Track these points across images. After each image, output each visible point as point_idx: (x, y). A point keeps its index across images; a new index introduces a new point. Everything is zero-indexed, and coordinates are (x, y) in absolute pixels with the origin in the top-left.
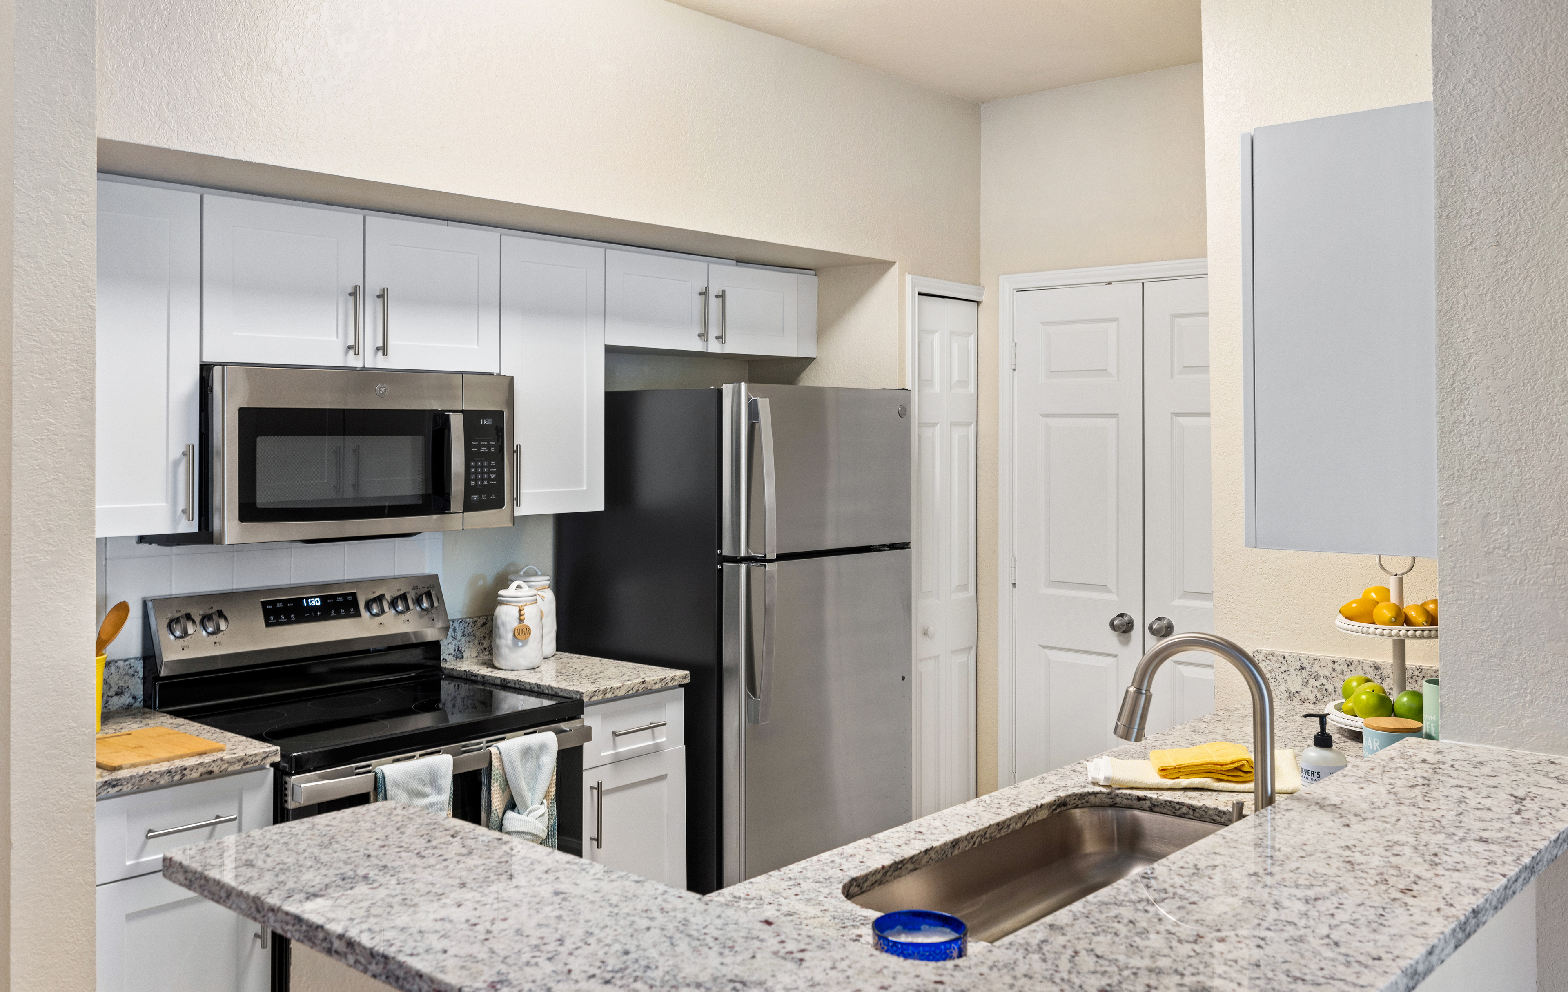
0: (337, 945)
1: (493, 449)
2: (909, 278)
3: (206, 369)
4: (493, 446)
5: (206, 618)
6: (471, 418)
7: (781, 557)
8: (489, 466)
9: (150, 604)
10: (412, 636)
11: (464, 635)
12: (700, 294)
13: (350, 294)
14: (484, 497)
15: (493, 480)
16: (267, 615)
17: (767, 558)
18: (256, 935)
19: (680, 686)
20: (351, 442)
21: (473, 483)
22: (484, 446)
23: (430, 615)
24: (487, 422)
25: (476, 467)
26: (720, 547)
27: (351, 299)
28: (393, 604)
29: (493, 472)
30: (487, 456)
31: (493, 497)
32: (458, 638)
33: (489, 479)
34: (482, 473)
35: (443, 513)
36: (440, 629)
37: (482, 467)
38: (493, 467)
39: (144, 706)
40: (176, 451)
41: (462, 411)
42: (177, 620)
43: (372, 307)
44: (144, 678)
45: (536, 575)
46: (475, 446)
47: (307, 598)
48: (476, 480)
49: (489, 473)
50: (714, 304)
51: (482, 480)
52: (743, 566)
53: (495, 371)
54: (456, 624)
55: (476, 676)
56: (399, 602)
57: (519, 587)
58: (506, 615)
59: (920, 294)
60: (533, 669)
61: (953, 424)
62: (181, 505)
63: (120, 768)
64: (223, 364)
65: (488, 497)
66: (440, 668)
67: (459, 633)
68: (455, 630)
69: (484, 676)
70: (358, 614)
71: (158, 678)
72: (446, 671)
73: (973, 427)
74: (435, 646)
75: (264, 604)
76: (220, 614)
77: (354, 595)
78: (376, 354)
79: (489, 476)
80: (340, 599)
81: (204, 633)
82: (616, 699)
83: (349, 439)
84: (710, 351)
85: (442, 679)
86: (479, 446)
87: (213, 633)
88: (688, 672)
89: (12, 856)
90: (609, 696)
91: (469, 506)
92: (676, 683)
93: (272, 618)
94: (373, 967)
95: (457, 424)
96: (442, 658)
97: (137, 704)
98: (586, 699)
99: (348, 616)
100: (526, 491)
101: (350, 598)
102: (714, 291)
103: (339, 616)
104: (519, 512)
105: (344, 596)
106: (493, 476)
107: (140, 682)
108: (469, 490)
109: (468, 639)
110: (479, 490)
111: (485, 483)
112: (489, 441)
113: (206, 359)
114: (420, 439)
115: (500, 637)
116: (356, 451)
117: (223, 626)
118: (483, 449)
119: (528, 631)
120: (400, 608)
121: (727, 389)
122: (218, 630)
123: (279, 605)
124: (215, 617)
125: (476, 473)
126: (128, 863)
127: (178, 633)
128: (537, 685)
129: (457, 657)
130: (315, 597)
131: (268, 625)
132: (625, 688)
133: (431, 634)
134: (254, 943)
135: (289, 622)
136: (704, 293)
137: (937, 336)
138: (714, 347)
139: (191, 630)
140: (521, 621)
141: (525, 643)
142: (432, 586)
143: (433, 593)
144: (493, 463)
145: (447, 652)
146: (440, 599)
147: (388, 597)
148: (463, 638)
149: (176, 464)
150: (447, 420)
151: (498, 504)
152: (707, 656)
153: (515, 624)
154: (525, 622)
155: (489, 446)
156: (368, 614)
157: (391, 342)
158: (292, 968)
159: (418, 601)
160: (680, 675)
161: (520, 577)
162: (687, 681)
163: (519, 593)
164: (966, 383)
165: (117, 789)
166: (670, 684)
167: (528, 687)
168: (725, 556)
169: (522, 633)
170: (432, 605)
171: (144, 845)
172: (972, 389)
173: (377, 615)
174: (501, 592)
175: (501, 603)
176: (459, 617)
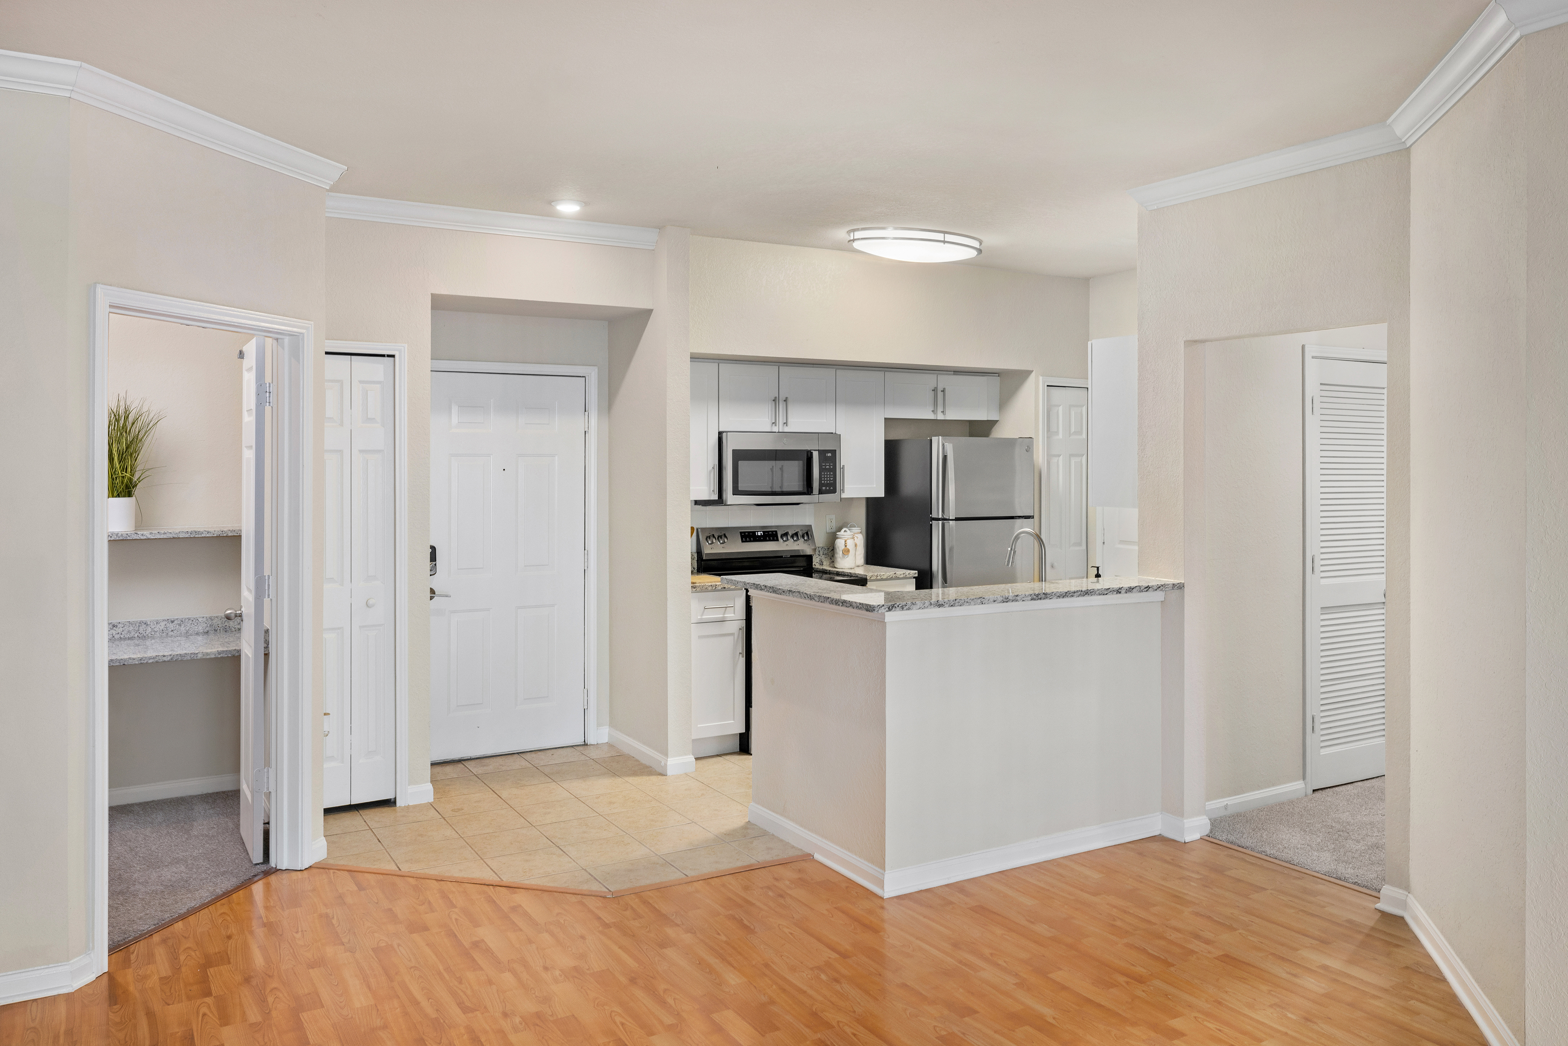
0: (763, 587)
1: (832, 467)
2: (1041, 378)
3: (720, 433)
4: (832, 465)
5: (720, 537)
6: (822, 453)
7: (957, 519)
8: (830, 475)
9: (699, 530)
10: (801, 552)
11: (824, 554)
12: (933, 390)
13: (773, 400)
14: (828, 488)
15: (831, 481)
16: (742, 537)
17: (951, 518)
18: (740, 653)
19: (914, 578)
20: (780, 463)
21: (823, 482)
22: (827, 465)
23: (808, 543)
24: (829, 455)
25: (824, 475)
26: (931, 514)
27: (774, 402)
28: (792, 537)
29: (832, 477)
30: (829, 470)
31: (832, 488)
32: (821, 555)
33: (830, 480)
34: (827, 477)
35: (810, 495)
36: (813, 549)
37: (827, 475)
38: (832, 475)
39: (697, 572)
40: (710, 468)
41: (818, 450)
42: (709, 537)
43: (782, 405)
44: (697, 561)
45: (855, 527)
46: (824, 466)
47: (757, 532)
48: (824, 480)
49: (830, 477)
50: (940, 395)
51: (827, 480)
52: (940, 522)
53: (834, 432)
54: (820, 549)
55: (827, 570)
56: (795, 536)
57: (845, 531)
58: (840, 544)
59: (1047, 386)
60: (851, 569)
61: (1071, 455)
62: (712, 489)
63: (696, 583)
64: (727, 432)
65: (830, 488)
66: (812, 568)
67: (821, 553)
68: (819, 552)
69: (830, 571)
70: (777, 540)
71: (702, 560)
72: (815, 569)
73: (1085, 457)
74: (809, 558)
75: (741, 533)
76: (725, 536)
77: (776, 531)
78: (783, 426)
79: (830, 479)
80: (770, 533)
81: (719, 543)
82: (882, 580)
83: (778, 462)
84: (938, 419)
85: (813, 573)
86: (826, 466)
87: (722, 543)
88: (917, 571)
89: (668, 603)
90: (879, 578)
91: (821, 492)
92: (911, 576)
93: (744, 539)
94: (770, 590)
95: (816, 455)
96: (813, 564)
97: (695, 571)
98: (868, 578)
99: (773, 540)
100: (847, 486)
101: (774, 533)
102: (940, 388)
103: (770, 540)
104: (844, 496)
105: (772, 531)
106: (832, 479)
107: (696, 562)
108: (821, 485)
109: (825, 556)
110: (826, 485)
111: (828, 482)
112: (830, 463)
113: (720, 430)
114: (801, 462)
115: (837, 553)
116: (782, 469)
117: (726, 540)
118: (827, 467)
119: (848, 551)
120: (795, 539)
121: (935, 439)
122: (724, 542)
123: (746, 534)
124: (723, 537)
125: (824, 478)
126: (699, 617)
127: (710, 542)
128: (850, 573)
129: (820, 564)
130: (760, 531)
131: (742, 541)
132: (886, 575)
133: (809, 552)
134: (739, 656)
135: (750, 541)
136: (935, 390)
137: (1061, 408)
138: (940, 417)
139: (714, 541)
140: (846, 546)
141: (848, 554)
142: (809, 530)
143: (809, 533)
144: (832, 473)
145: (816, 562)
146: (812, 536)
147: (790, 534)
148: (823, 556)
149: (710, 472)
150: (812, 453)
151: (834, 491)
152: (925, 566)
153: (843, 547)
154: (847, 547)
155: (830, 466)
156: (782, 540)
157: (789, 420)
158: (753, 654)
159: (803, 536)
160: (914, 573)
161: (847, 527)
162: (917, 575)
163: (845, 534)
164: (1081, 433)
165: (695, 589)
166: (908, 576)
167: (846, 574)
168: (934, 518)
169: (846, 552)
170: (809, 538)
171: (704, 611)
172: (1084, 436)
173: (785, 541)
174: (837, 533)
175: (838, 538)
176: (821, 546)
